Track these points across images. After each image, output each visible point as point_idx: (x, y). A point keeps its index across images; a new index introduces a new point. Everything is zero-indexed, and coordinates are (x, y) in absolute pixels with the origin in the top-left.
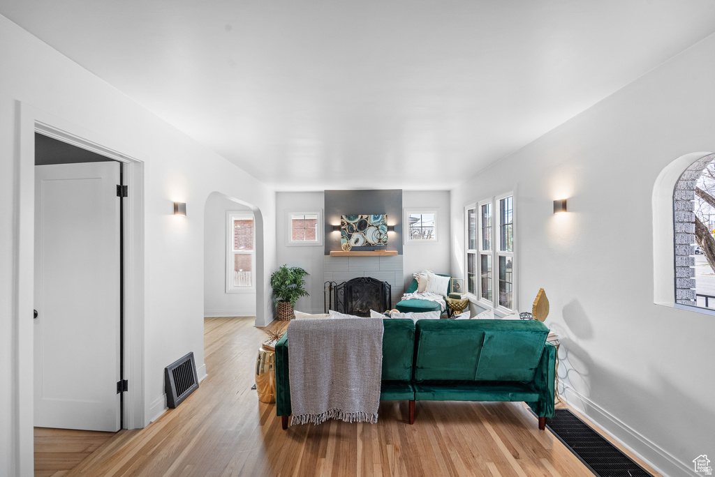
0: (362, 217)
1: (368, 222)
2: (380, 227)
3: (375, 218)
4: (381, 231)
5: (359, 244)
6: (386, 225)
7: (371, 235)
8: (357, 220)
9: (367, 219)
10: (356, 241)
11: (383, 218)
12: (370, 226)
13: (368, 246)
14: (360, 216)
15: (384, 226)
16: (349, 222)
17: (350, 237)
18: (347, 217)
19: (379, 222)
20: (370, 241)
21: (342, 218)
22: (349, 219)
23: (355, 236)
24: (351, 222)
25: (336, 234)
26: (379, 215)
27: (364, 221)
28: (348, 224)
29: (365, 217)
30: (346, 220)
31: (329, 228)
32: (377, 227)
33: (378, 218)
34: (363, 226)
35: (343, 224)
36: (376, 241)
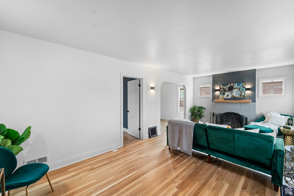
0: (230, 85)
1: (234, 87)
2: (241, 89)
3: (238, 85)
4: (241, 91)
5: (229, 97)
6: (245, 88)
7: (235, 93)
8: (228, 86)
9: (233, 85)
10: (228, 96)
11: (243, 84)
12: (235, 89)
13: (234, 98)
14: (229, 84)
15: (243, 89)
16: (223, 87)
17: (224, 94)
18: (222, 85)
19: (241, 86)
20: (235, 95)
21: (220, 86)
22: (224, 86)
23: (227, 93)
24: (225, 87)
25: (218, 93)
26: (241, 83)
27: (232, 86)
28: (223, 88)
29: (232, 84)
30: (222, 86)
31: (214, 90)
32: (239, 89)
33: (240, 85)
34: (231, 89)
35: (220, 88)
36: (239, 96)
